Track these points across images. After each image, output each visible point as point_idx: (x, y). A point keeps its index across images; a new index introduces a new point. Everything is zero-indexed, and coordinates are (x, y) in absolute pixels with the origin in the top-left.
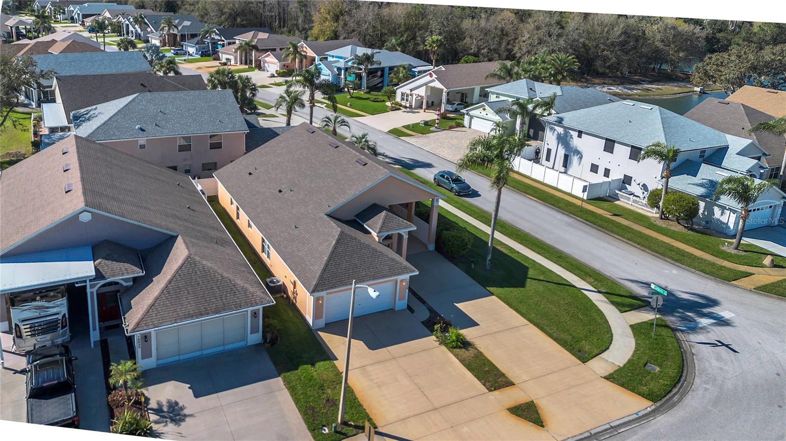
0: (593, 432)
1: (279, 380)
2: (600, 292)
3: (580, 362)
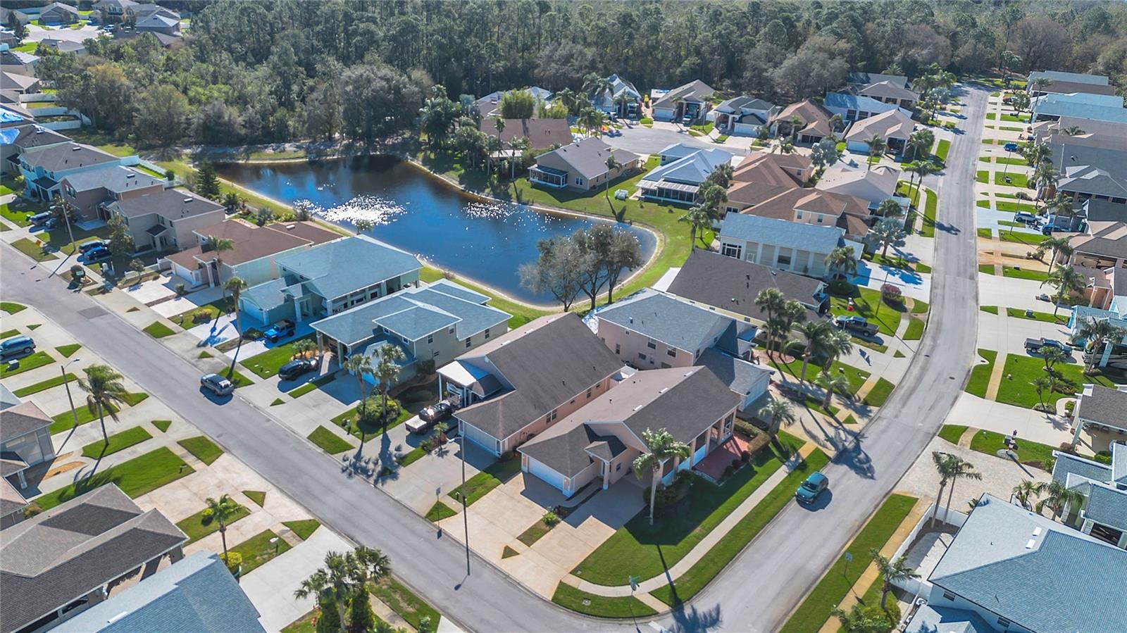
1: (476, 471)
2: (671, 583)
3: (570, 570)
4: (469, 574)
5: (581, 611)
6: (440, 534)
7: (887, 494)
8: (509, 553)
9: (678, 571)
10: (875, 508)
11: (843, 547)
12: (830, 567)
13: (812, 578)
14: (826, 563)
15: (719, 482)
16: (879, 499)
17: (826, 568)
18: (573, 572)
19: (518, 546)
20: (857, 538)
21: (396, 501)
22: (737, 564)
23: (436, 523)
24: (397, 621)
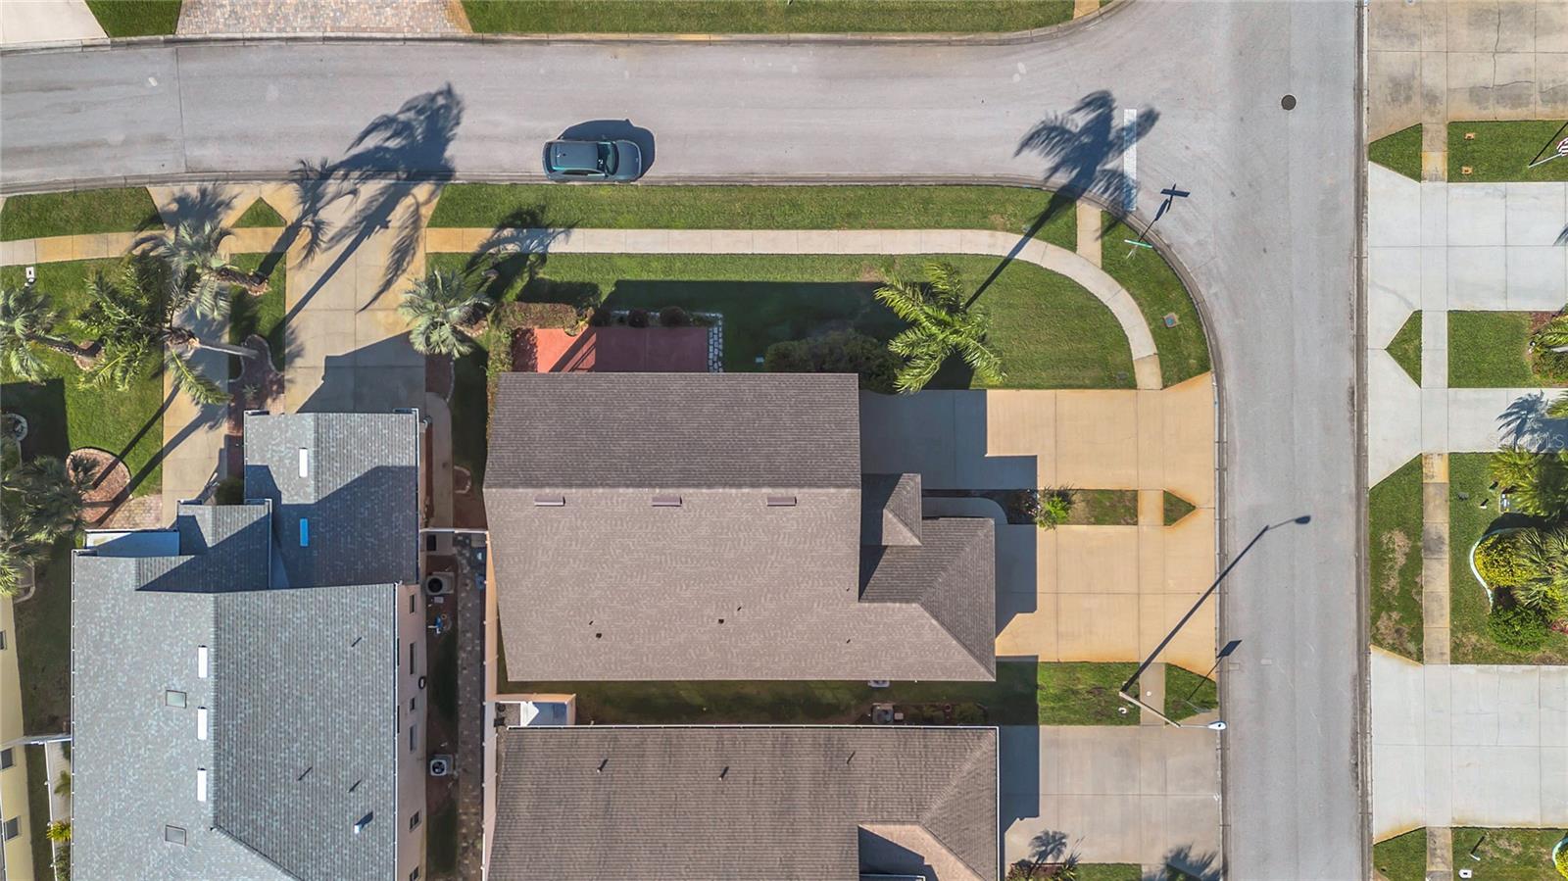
0: (1217, 467)
1: (1046, 731)
2: (1029, 235)
3: (1133, 391)
4: (1266, 529)
5: (1195, 314)
6: (1227, 650)
7: (483, 41)
8: (1176, 509)
9: (993, 243)
10: (548, 42)
11: (710, 43)
12: (783, 36)
13: (832, 50)
14: (777, 47)
15: (711, 323)
16: (509, 48)
17: (789, 42)
18: (1131, 384)
19: (1150, 508)
20: (670, 30)
21: (1224, 793)
22: (896, 173)
23: (1214, 676)
24: (1433, 531)
